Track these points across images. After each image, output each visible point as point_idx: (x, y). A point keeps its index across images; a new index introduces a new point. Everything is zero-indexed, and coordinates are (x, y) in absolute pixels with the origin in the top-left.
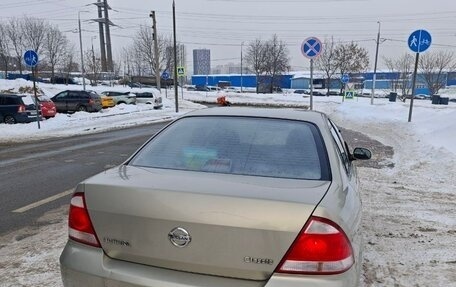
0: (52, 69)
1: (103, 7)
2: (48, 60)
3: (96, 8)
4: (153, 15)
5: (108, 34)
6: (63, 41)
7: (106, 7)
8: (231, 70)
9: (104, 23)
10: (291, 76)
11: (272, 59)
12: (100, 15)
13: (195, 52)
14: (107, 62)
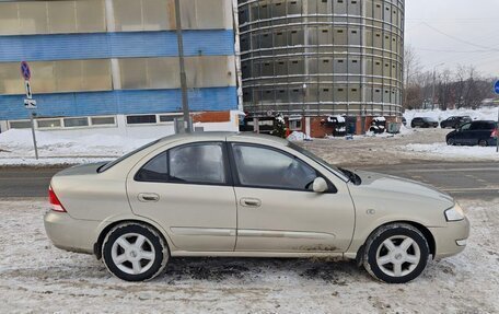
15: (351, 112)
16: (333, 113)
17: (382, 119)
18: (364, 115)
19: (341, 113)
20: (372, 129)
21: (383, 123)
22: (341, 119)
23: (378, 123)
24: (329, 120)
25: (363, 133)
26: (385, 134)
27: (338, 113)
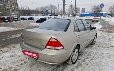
0: (54, 14)
1: (64, 1)
2: (54, 12)
3: (63, 1)
4: (72, 2)
5: (65, 6)
6: (56, 8)
7: (65, 1)
8: (90, 12)
9: (64, 4)
10: (103, 13)
11: (98, 9)
12: (64, 3)
13: (82, 9)
14: (64, 12)
15: (8, 16)
16: (3, 16)
17: (17, 18)
18: (12, 17)
19: (5, 16)
20: (15, 20)
21: (17, 19)
22: (6, 18)
23: (16, 19)
24: (2, 18)
25: (13, 21)
26: (18, 22)
27: (4, 16)
